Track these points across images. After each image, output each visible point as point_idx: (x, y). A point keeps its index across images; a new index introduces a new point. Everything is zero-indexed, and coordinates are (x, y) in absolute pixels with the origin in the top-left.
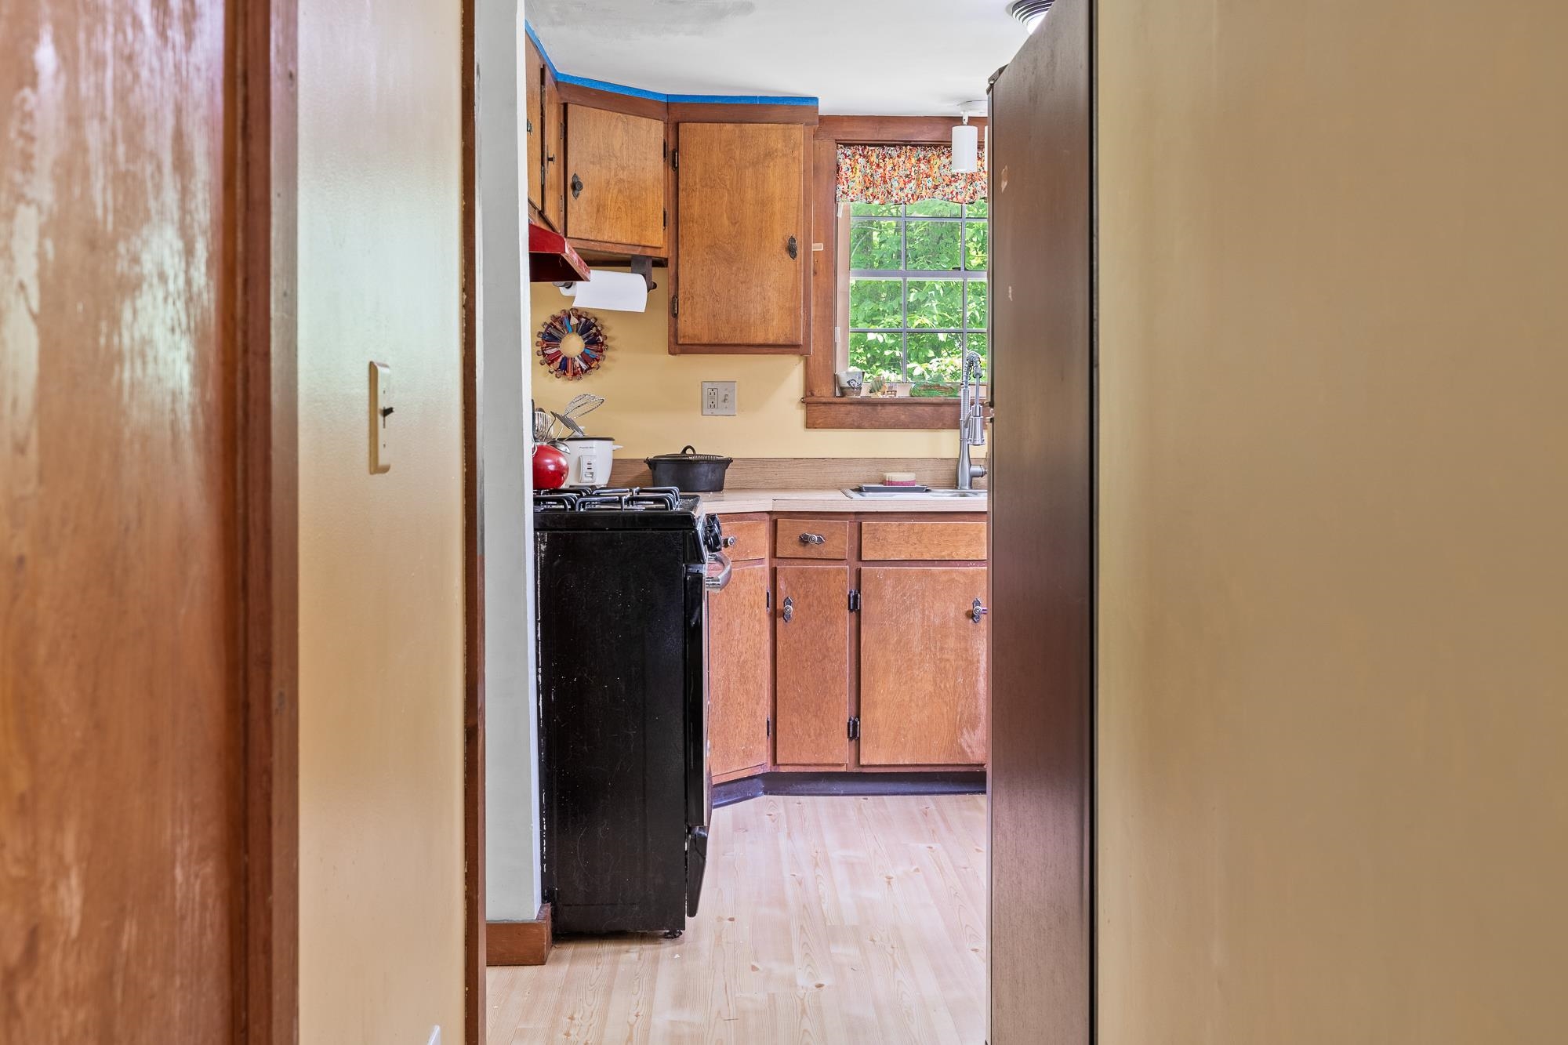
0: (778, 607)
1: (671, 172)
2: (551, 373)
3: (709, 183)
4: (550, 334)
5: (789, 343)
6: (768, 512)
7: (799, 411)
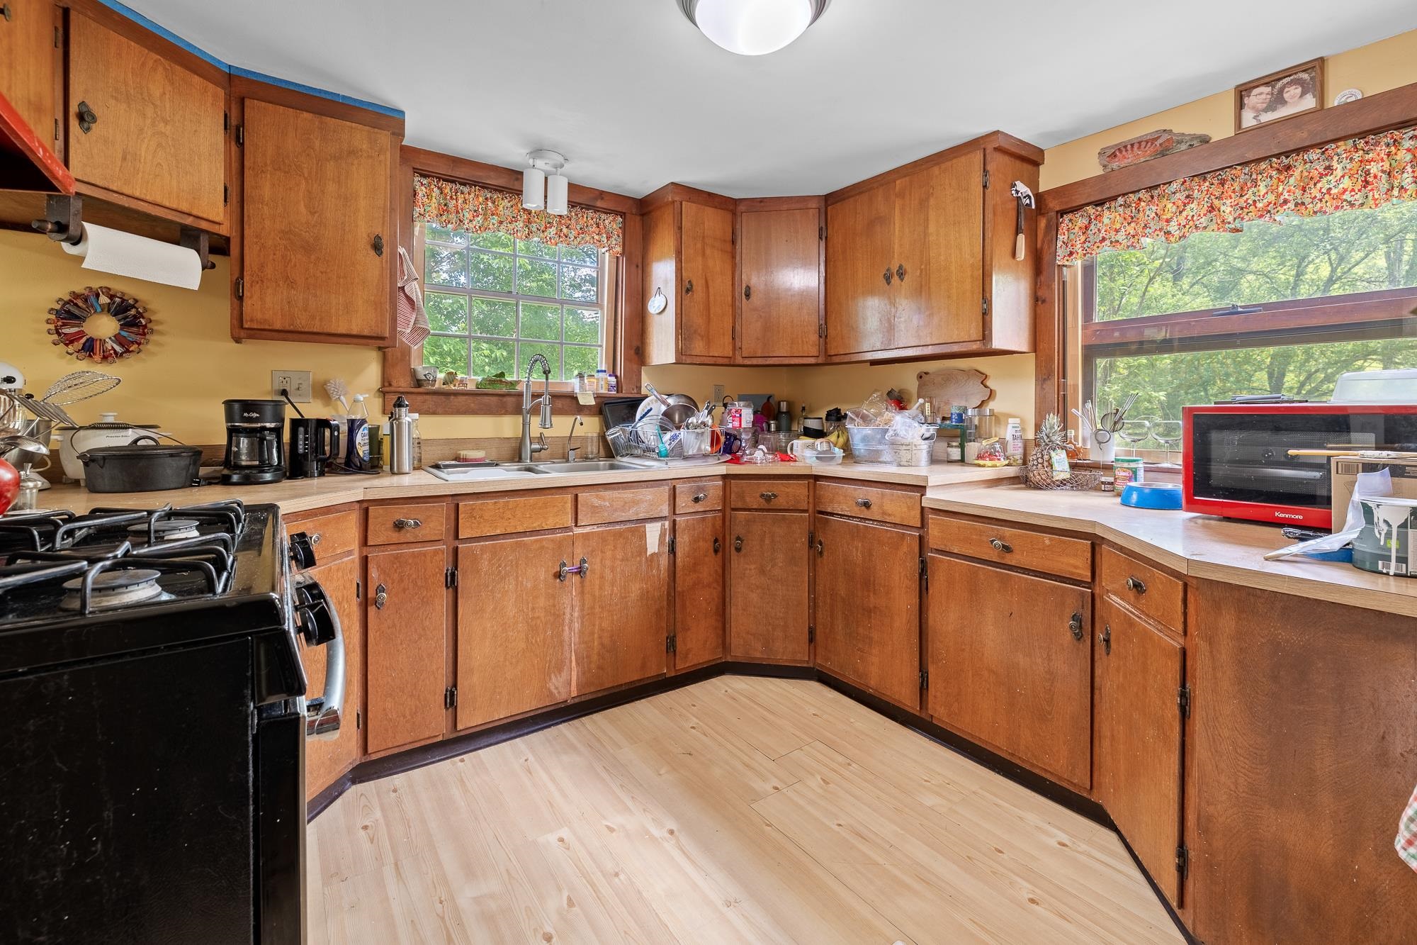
0: (369, 596)
1: (234, 148)
2: (71, 354)
3: (282, 167)
4: (68, 312)
5: (375, 335)
6: (358, 502)
7: (377, 399)
